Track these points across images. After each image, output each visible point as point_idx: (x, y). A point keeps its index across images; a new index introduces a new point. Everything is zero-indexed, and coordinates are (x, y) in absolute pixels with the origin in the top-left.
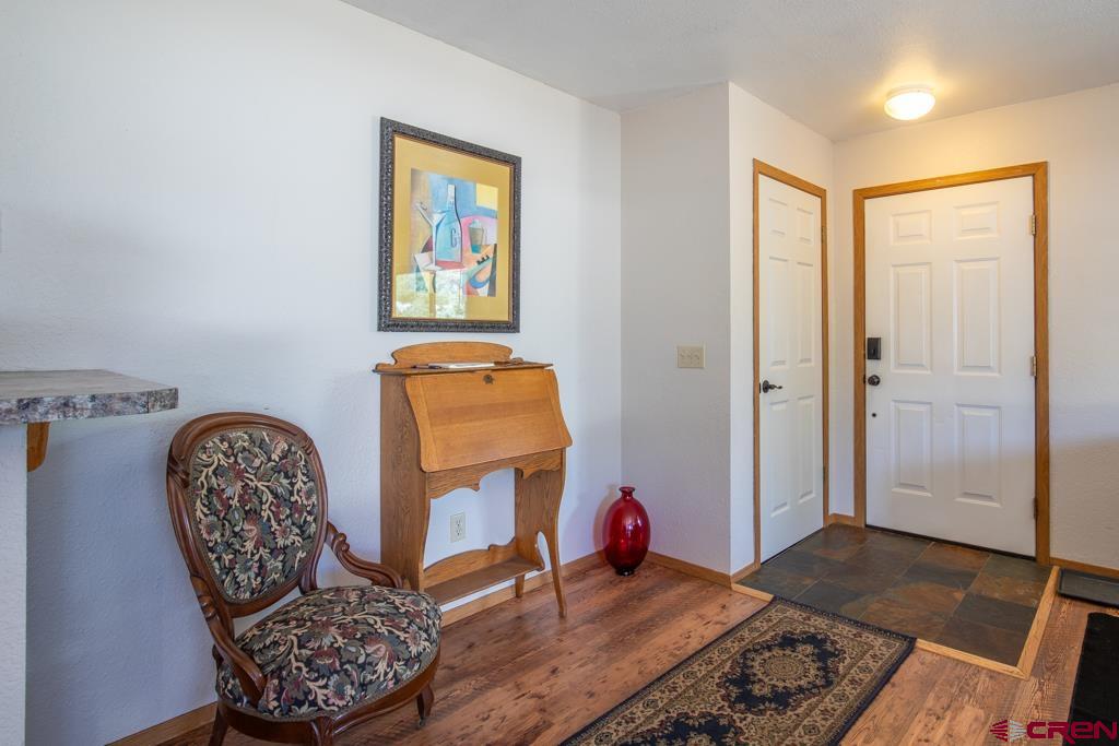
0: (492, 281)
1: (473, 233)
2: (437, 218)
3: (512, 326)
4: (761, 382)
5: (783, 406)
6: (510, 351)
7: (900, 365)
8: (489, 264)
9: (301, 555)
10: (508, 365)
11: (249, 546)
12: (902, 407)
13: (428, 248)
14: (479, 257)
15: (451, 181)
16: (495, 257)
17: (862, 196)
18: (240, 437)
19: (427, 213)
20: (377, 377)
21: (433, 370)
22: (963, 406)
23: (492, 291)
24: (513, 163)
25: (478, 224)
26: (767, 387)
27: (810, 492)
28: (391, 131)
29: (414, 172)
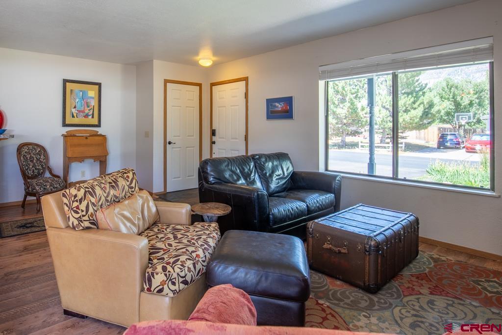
0: (93, 114)
1: (87, 103)
2: (77, 100)
3: (99, 125)
4: (168, 141)
5: (178, 149)
6: (98, 132)
7: (220, 138)
8: (92, 111)
9: (42, 171)
10: (96, 135)
11: (31, 167)
12: (220, 151)
13: (75, 107)
14: (89, 109)
15: (81, 91)
16: (93, 109)
17: (213, 85)
18: (31, 147)
19: (75, 99)
20: (62, 137)
21: (74, 136)
22: (233, 150)
23: (93, 117)
24: (99, 85)
25: (89, 101)
26: (170, 143)
27: (193, 176)
28: (65, 81)
29: (71, 90)
